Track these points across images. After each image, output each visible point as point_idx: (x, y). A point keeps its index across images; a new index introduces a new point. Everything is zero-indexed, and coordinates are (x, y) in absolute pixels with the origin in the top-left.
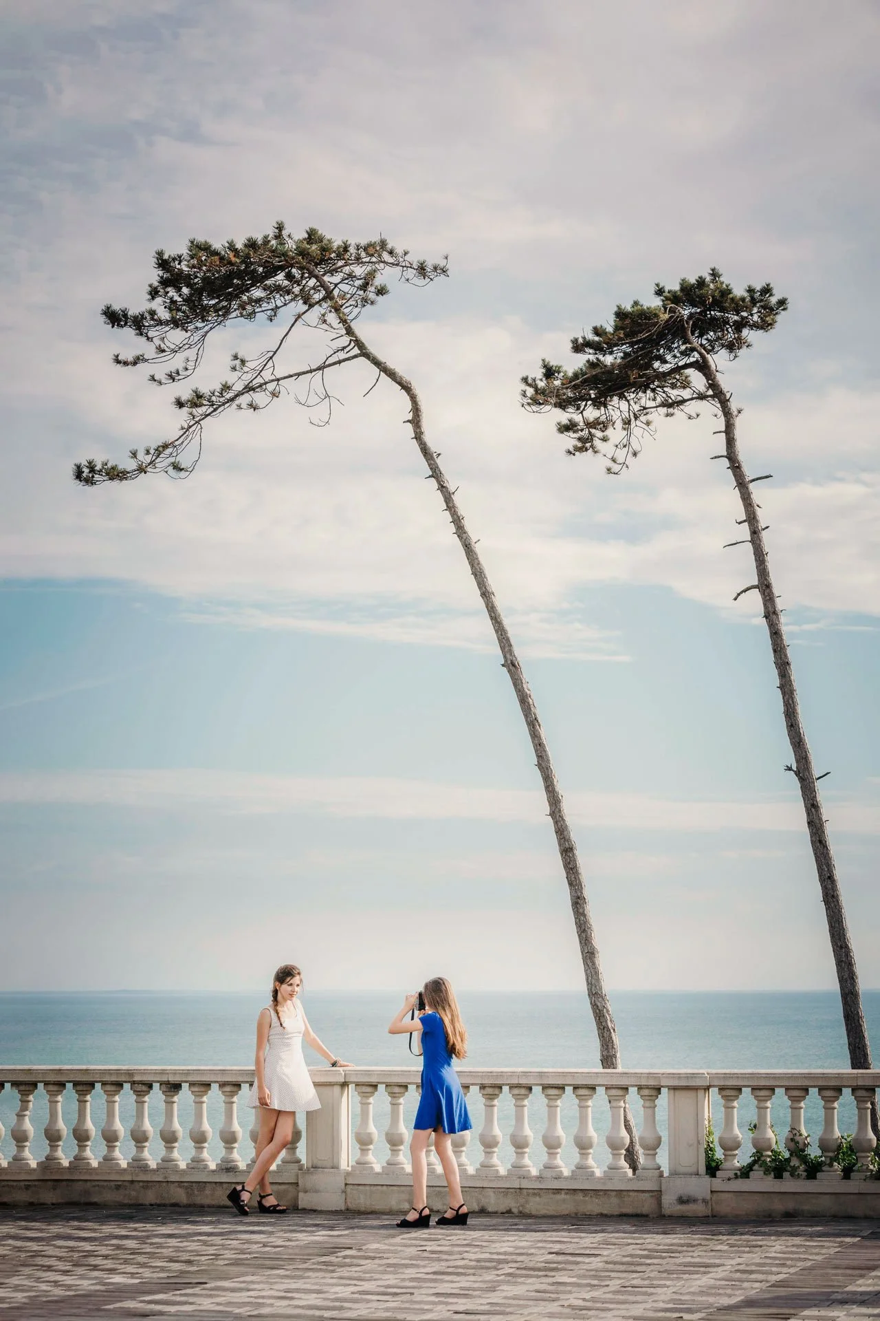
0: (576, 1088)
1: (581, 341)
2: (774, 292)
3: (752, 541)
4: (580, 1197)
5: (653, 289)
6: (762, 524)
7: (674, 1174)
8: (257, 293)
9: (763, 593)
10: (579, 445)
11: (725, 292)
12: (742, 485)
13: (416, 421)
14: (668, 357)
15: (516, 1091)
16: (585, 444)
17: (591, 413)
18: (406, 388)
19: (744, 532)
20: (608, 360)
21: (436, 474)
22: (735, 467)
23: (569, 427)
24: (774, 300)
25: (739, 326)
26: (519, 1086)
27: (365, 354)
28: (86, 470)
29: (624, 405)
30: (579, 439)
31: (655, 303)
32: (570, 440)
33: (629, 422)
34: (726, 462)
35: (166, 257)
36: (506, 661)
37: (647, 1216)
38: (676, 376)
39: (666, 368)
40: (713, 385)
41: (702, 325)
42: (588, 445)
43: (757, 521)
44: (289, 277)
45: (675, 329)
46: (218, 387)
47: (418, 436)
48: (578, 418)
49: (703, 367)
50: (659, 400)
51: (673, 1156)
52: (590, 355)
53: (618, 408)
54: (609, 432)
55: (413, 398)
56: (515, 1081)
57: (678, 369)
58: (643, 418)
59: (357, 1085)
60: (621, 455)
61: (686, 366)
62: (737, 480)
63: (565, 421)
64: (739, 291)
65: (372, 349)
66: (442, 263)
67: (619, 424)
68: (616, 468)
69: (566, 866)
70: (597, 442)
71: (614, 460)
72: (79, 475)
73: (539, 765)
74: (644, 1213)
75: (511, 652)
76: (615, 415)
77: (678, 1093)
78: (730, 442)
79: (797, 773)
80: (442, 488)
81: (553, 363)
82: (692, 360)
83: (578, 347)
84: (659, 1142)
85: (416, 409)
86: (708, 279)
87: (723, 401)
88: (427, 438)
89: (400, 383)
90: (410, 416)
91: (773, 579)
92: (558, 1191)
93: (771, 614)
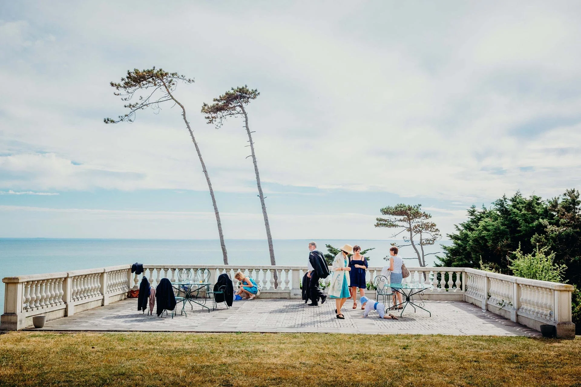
0: (270, 270)
1: (215, 99)
2: (258, 91)
3: (251, 146)
4: (271, 294)
5: (231, 88)
6: (253, 142)
7: (293, 289)
8: (144, 82)
9: (253, 157)
10: (210, 122)
11: (247, 90)
12: (249, 133)
13: (184, 115)
14: (233, 104)
15: (257, 270)
16: (211, 122)
17: (214, 115)
18: (182, 107)
19: (249, 143)
20: (220, 103)
21: (188, 127)
22: (248, 129)
23: (208, 118)
24: (257, 93)
25: (248, 98)
26: (257, 269)
27: (173, 98)
28: (107, 120)
29: (221, 114)
30: (210, 121)
31: (232, 92)
32: (208, 120)
33: (222, 117)
34: (245, 128)
35: (130, 72)
36: (204, 170)
37: (286, 298)
38: (234, 108)
39: (232, 106)
40: (243, 111)
41: (241, 97)
42: (212, 122)
43: (252, 141)
44: (153, 79)
45: (236, 98)
46: (135, 104)
47: (185, 119)
48: (210, 116)
49: (241, 106)
50: (229, 113)
51: (293, 285)
52: (216, 102)
53: (219, 114)
54: (217, 119)
55: (184, 110)
56: (257, 268)
57: (235, 107)
58: (225, 117)
59: (219, 269)
60: (219, 125)
61: (237, 106)
62: (248, 132)
63: (207, 116)
64: (250, 90)
65: (174, 97)
66: (193, 79)
67: (219, 118)
68: (218, 127)
69: (217, 216)
70: (213, 121)
71: (217, 126)
72: (105, 121)
73: (211, 194)
74: (286, 297)
75: (205, 168)
76: (219, 116)
77: (294, 271)
78: (247, 123)
79: (260, 197)
80: (190, 130)
81: (206, 103)
82: (238, 105)
83: (215, 100)
84: (289, 281)
85: (184, 112)
86: (245, 87)
87: (246, 115)
88: (186, 119)
89: (181, 106)
90: (183, 114)
91: (255, 154)
92: (266, 293)
93: (255, 162)
